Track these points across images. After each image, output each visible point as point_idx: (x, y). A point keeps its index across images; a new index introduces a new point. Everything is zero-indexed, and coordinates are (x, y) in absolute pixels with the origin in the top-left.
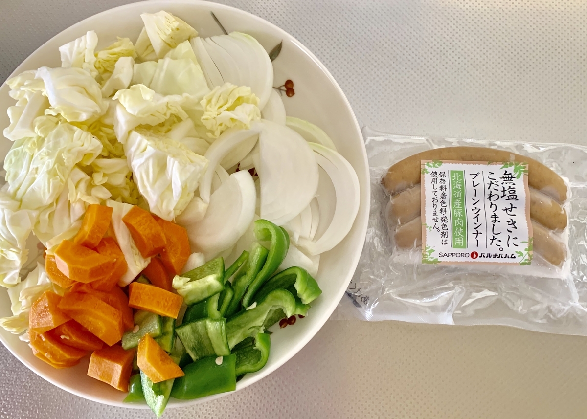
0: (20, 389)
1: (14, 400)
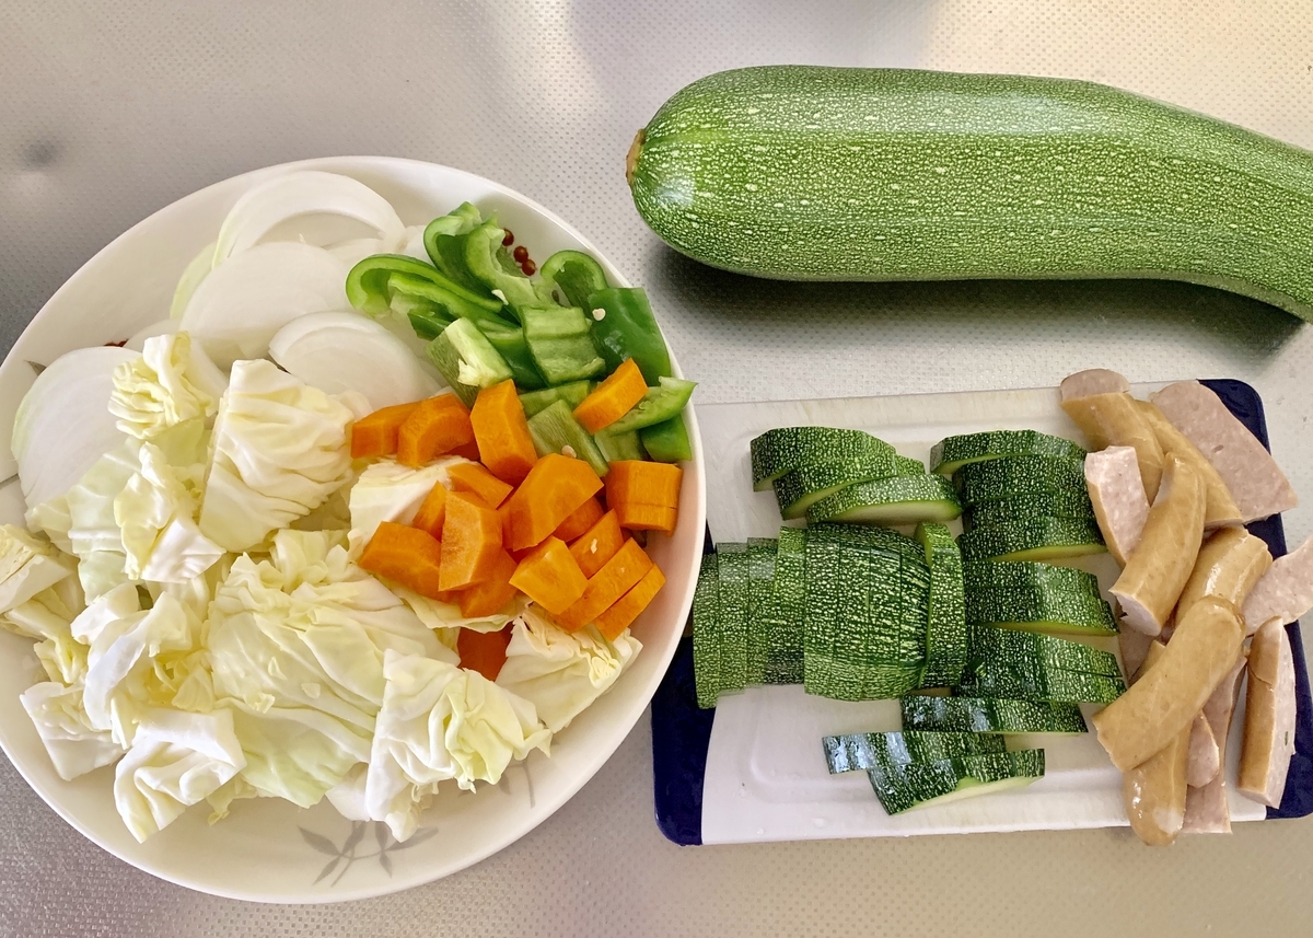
0: (136, 901)
1: (125, 922)
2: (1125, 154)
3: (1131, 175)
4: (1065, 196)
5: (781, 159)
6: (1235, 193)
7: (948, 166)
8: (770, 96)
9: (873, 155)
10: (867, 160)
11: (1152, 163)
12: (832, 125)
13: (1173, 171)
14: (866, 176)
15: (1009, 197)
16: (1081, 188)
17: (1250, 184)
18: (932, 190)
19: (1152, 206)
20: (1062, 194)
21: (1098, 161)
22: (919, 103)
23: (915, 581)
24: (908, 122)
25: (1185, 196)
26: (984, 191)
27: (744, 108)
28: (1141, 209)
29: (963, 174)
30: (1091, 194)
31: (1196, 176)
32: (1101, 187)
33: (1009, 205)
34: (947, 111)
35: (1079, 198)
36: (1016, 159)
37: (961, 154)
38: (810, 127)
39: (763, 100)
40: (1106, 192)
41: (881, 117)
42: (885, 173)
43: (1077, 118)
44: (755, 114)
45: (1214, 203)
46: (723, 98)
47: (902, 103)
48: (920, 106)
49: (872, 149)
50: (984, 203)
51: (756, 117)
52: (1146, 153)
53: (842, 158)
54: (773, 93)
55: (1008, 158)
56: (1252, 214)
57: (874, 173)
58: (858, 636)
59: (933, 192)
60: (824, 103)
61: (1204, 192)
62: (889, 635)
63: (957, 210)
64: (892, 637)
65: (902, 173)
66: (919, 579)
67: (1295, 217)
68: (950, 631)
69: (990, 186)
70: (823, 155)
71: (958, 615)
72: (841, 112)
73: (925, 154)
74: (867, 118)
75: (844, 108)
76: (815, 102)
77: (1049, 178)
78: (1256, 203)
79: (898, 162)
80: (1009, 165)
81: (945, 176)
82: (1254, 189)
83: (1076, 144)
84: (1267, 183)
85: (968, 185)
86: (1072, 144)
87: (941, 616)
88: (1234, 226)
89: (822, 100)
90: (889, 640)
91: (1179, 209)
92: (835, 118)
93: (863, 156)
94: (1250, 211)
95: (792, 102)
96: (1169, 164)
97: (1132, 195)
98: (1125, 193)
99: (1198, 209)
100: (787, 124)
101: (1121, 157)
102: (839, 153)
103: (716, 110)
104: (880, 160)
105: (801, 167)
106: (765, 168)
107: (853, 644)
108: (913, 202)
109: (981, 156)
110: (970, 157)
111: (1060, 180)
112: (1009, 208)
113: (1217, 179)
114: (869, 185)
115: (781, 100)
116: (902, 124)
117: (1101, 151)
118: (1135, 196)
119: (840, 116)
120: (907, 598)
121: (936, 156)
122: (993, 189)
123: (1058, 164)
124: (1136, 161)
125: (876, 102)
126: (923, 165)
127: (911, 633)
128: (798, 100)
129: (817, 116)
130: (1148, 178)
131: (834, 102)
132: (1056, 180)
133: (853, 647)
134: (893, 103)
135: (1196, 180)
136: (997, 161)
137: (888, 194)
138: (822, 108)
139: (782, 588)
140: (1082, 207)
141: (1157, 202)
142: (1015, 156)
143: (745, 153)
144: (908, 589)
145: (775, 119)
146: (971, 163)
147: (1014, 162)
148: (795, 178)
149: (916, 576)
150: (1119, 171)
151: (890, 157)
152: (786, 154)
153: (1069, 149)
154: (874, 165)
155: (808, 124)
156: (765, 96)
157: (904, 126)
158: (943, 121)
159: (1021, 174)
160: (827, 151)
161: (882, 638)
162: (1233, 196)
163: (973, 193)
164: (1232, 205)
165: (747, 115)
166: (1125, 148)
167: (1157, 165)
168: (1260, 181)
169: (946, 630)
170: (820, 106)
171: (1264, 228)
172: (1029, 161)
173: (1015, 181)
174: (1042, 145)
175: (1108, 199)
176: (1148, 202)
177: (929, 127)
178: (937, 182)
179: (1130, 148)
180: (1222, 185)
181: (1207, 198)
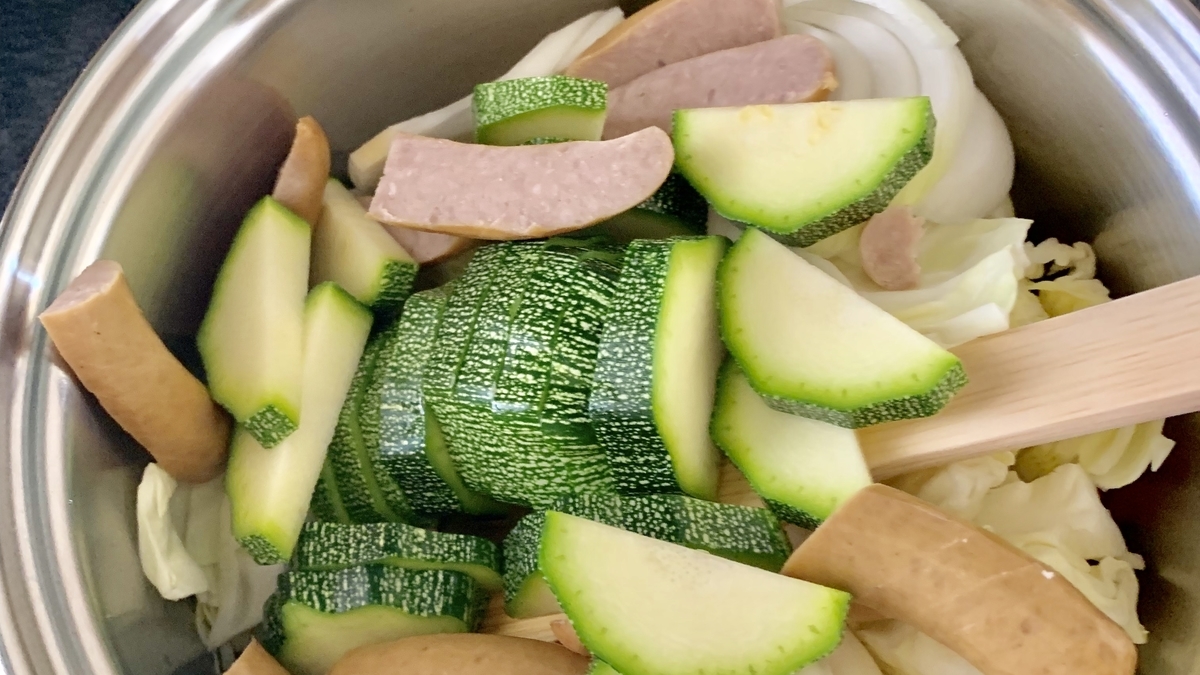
23: (592, 294)
58: (488, 362)
62: (532, 372)
64: (537, 375)
66: (599, 290)
68: (626, 370)
71: (643, 343)
87: (617, 345)
90: (530, 379)
107: (478, 374)
120: (573, 320)
127: (571, 379)
133: (478, 379)
139: (403, 353)
144: (579, 307)
149: (594, 287)
161: (521, 376)
169: (621, 370)
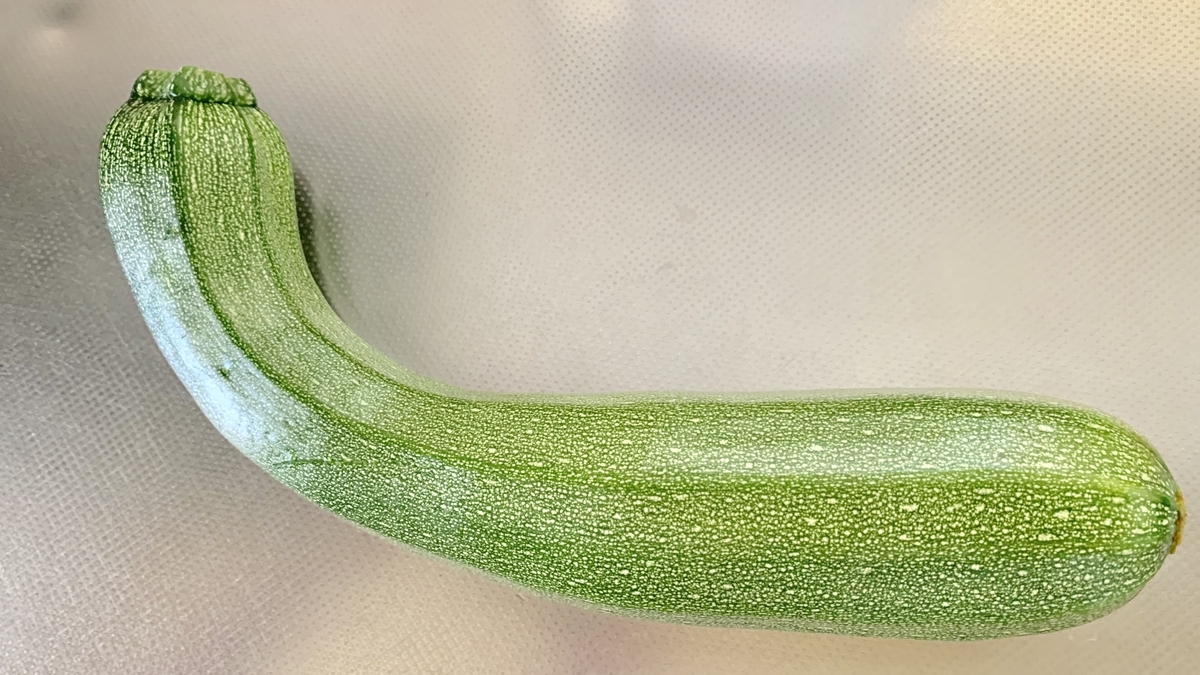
2: (599, 467)
3: (592, 447)
4: (667, 425)
5: (1018, 453)
6: (473, 440)
7: (808, 451)
8: (1042, 537)
9: (903, 460)
10: (910, 455)
11: (567, 461)
12: (960, 495)
13: (543, 454)
14: (907, 439)
15: (731, 425)
16: (649, 432)
17: (455, 449)
18: (824, 431)
19: (567, 421)
20: (670, 427)
21: (630, 459)
22: (847, 533)
24: (862, 503)
25: (530, 432)
26: (761, 430)
27: (1074, 520)
28: (580, 417)
29: (789, 445)
30: (639, 427)
31: (516, 452)
32: (627, 435)
33: (730, 418)
34: (812, 521)
35: (651, 424)
36: (727, 460)
37: (794, 464)
38: (989, 491)
39: (1052, 531)
40: (621, 430)
41: (897, 509)
42: (884, 443)
43: (652, 513)
44: (1058, 510)
45: (497, 428)
46: (1100, 539)
47: (870, 533)
48: (846, 528)
49: (906, 467)
50: (759, 419)
51: (1058, 505)
52: (575, 471)
53: (942, 455)
54: (1037, 542)
55: (737, 461)
56: (454, 421)
57: (899, 443)
59: (821, 428)
60: (971, 528)
61: (508, 437)
63: (789, 414)
65: (862, 445)
67: (409, 419)
69: (754, 435)
70: (967, 457)
72: (948, 514)
73: (839, 464)
74: (915, 507)
75: (946, 522)
76: (983, 528)
77: (687, 441)
78: (449, 431)
79: (871, 455)
80: (735, 454)
81: (810, 442)
82: (451, 444)
83: (657, 476)
84: (436, 451)
85: (780, 435)
86: (661, 476)
88: (475, 410)
89: (974, 532)
91: (537, 420)
92: (957, 506)
93: (915, 459)
94: (458, 423)
95: (1013, 527)
96: (547, 461)
97: (590, 429)
98: (599, 430)
99: (514, 421)
100: (1018, 495)
101: (603, 465)
102: (947, 461)
103: (1108, 522)
104: (892, 456)
105: (992, 445)
106: (1035, 445)
108: (843, 420)
109: (769, 463)
110: (783, 461)
111: (674, 439)
112: (729, 415)
113: (492, 451)
114: (902, 432)
115: (1028, 530)
116: (870, 500)
117: (628, 469)
118: (587, 428)
119: (950, 509)
121: (825, 462)
122: (750, 432)
123: (678, 454)
124: (585, 462)
125: (902, 533)
126: (839, 453)
128: (1005, 531)
129: (980, 508)
130: (572, 446)
131: (957, 530)
132: (679, 439)
134: (881, 532)
135: (517, 448)
136: (750, 457)
137: (876, 425)
138: (973, 519)
140: (647, 417)
141: (562, 424)
142: (729, 463)
143: (1065, 461)
145: (1034, 502)
146: (781, 455)
147: (730, 457)
148: (995, 434)
150: (606, 451)
151: (882, 460)
152: (1014, 459)
153: (665, 471)
154: (900, 451)
155: (992, 495)
156: (1048, 537)
157: (868, 496)
158: (817, 506)
159: (720, 445)
160: (963, 462)
162: (475, 436)
163: (773, 428)
164: (477, 428)
165: (1070, 509)
166: (599, 475)
167: (561, 460)
168: (443, 452)
170: (977, 522)
171: (443, 409)
172: (712, 457)
173: (725, 439)
174: (698, 474)
175: (617, 425)
176: (573, 424)
177: (835, 497)
178: (819, 437)
179: (592, 474)
180: (487, 445)
181: (505, 432)
